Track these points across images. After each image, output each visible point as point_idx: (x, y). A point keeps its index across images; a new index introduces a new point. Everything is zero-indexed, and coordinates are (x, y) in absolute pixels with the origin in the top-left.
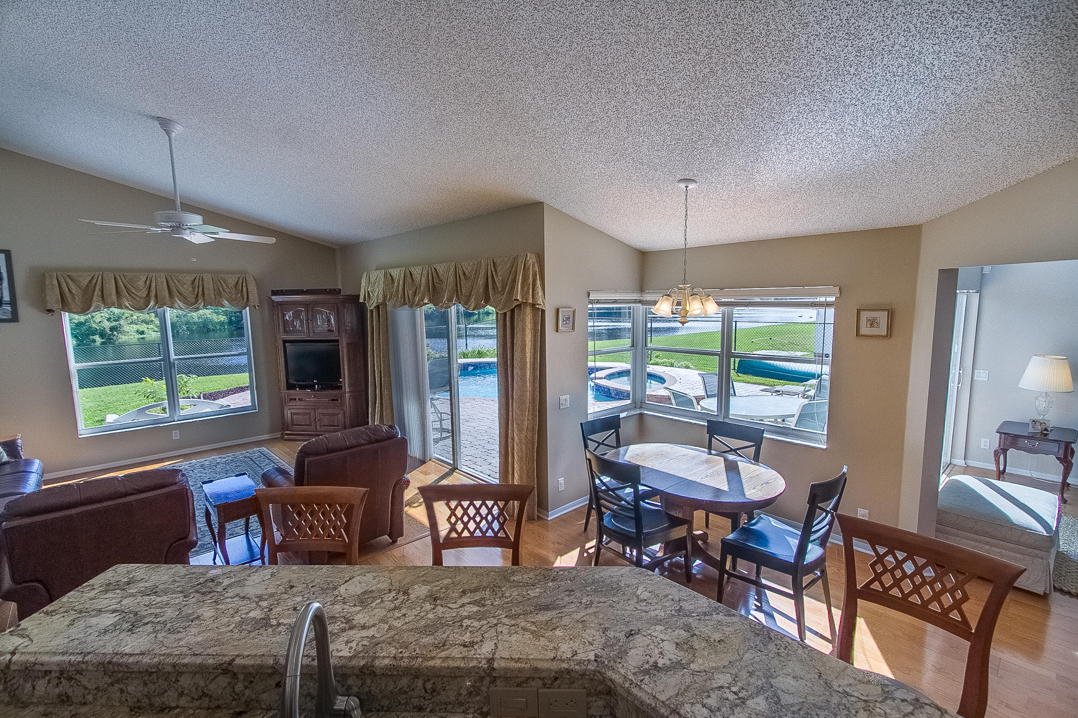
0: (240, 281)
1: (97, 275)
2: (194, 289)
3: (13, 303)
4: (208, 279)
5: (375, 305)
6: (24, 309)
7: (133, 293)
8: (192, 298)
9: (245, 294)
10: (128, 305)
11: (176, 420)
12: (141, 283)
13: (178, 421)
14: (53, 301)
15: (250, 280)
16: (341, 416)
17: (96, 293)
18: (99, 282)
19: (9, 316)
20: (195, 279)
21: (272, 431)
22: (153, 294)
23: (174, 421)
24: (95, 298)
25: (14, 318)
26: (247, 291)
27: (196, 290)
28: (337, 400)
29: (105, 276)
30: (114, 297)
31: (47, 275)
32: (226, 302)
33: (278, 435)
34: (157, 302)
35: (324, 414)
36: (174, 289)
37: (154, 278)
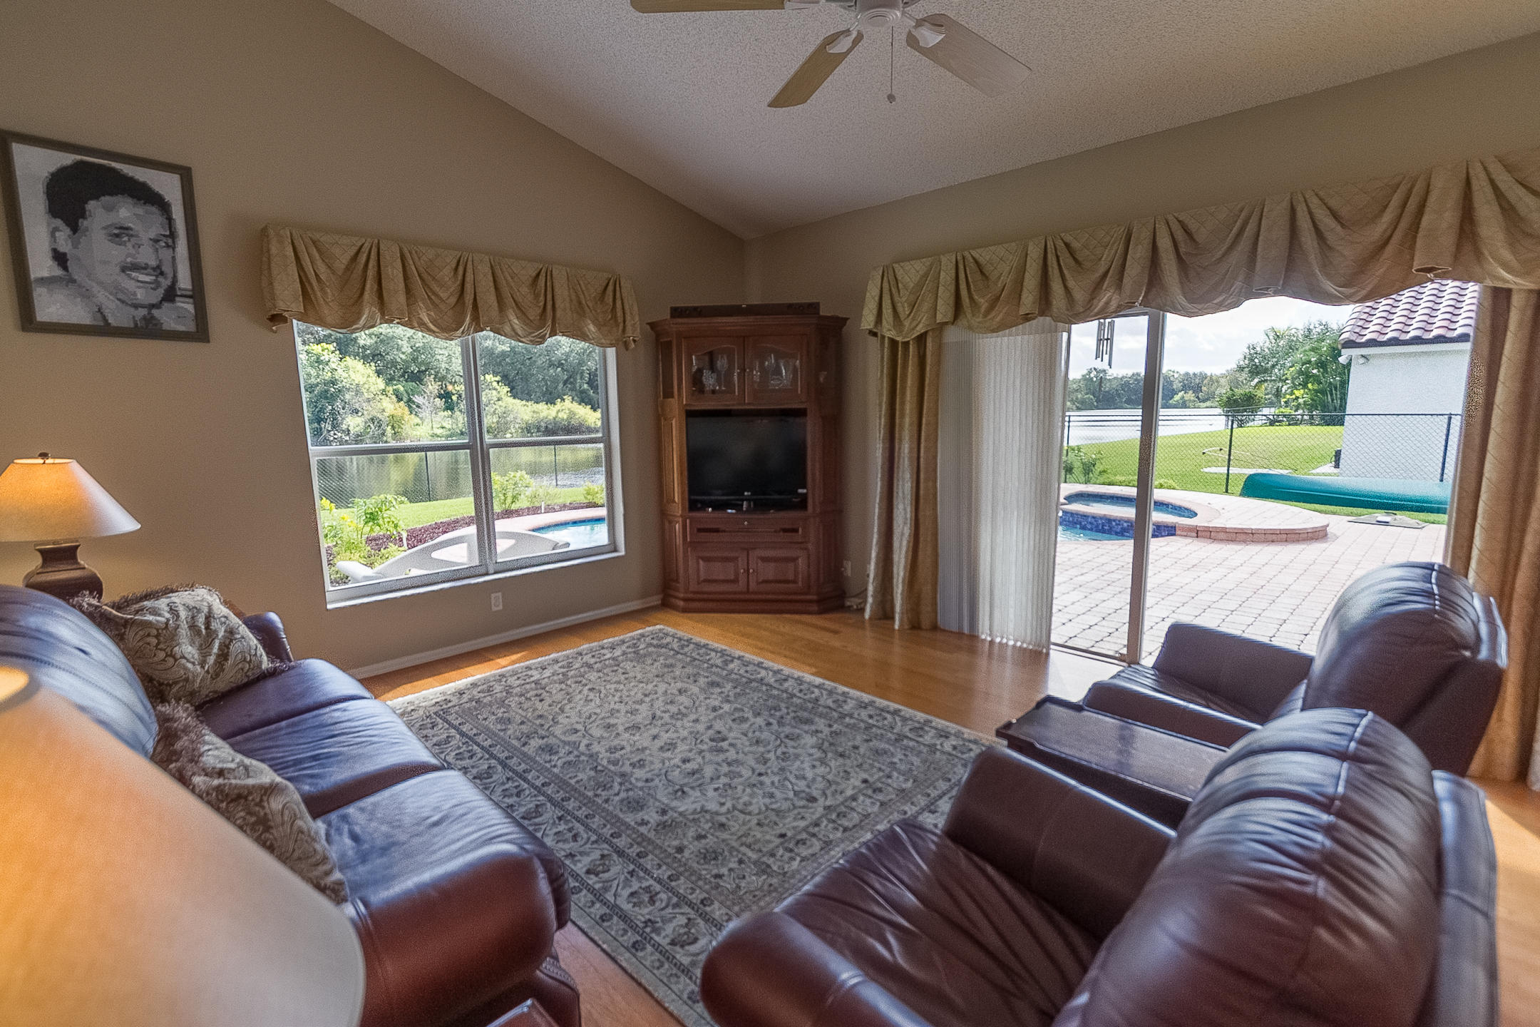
0: (610, 288)
1: (367, 246)
2: (537, 296)
3: (198, 295)
4: (559, 274)
5: (920, 329)
6: (221, 313)
7: (434, 293)
8: (534, 313)
9: (619, 313)
10: (426, 319)
11: (491, 571)
12: (446, 274)
13: (496, 573)
14: (286, 293)
15: (626, 285)
16: (801, 563)
17: (368, 286)
18: (372, 263)
19: (189, 326)
20: (538, 275)
21: (644, 595)
22: (469, 298)
23: (487, 574)
24: (367, 295)
25: (200, 333)
26: (623, 309)
27: (542, 298)
28: (796, 531)
29: (382, 247)
30: (402, 298)
31: (271, 232)
32: (592, 327)
33: (656, 600)
34: (476, 318)
35: (765, 560)
36: (505, 291)
37: (470, 263)
